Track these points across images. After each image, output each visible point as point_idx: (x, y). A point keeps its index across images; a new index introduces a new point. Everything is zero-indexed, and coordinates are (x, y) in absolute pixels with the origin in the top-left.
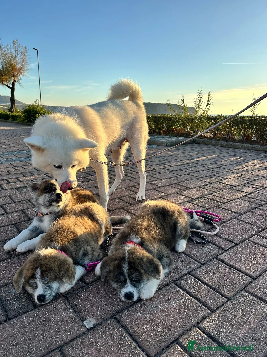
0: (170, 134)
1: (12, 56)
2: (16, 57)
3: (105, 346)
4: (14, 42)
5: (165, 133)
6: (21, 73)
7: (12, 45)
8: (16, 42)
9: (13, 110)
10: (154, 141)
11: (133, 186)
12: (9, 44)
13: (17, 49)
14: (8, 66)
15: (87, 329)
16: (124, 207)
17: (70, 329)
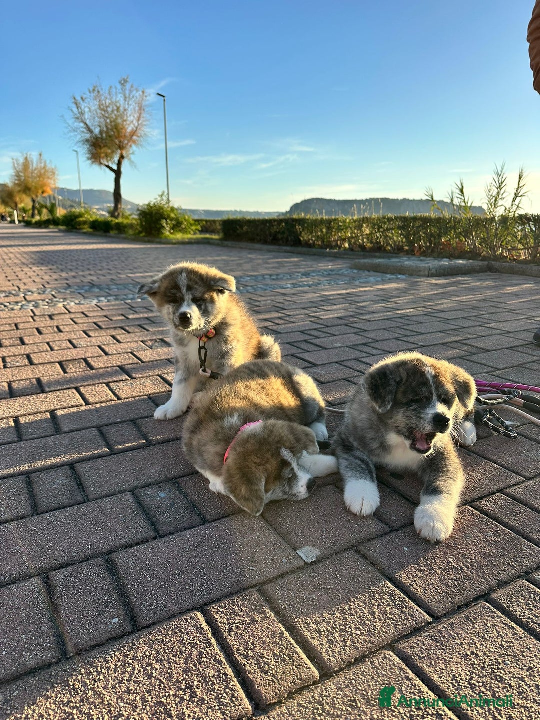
0: (436, 255)
1: (118, 109)
2: (125, 110)
3: (344, 592)
4: (123, 82)
5: (424, 252)
6: (134, 142)
7: (119, 87)
8: (126, 81)
9: (119, 214)
10: (402, 266)
11: (365, 344)
12: (114, 87)
13: (128, 95)
14: (112, 130)
15: (306, 563)
16: (351, 378)
17: (273, 560)
